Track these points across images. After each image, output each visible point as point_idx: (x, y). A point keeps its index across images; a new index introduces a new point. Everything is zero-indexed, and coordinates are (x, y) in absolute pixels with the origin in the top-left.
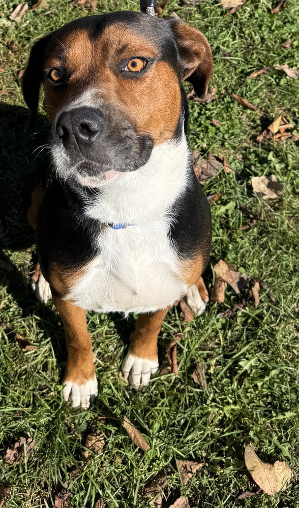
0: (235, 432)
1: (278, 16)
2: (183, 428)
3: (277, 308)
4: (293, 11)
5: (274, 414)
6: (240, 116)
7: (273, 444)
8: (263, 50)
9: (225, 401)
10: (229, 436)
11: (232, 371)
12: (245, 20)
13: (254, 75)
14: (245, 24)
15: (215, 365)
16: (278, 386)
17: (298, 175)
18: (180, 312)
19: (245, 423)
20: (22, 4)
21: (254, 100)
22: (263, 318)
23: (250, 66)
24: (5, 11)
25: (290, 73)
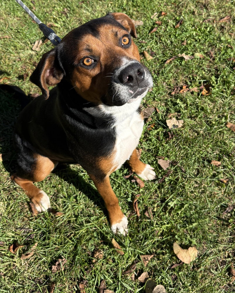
0: (169, 238)
1: (179, 29)
2: (141, 240)
3: (185, 174)
4: (186, 25)
5: (187, 225)
6: (162, 84)
7: (187, 240)
8: (172, 48)
9: (163, 223)
10: (166, 240)
11: (165, 208)
12: (162, 33)
13: (168, 61)
14: (162, 36)
15: (157, 207)
16: (189, 212)
17: (193, 108)
18: (137, 184)
19: (174, 232)
20: (38, 41)
21: (169, 75)
22: (179, 180)
23: (166, 57)
24: (30, 46)
25: (187, 57)
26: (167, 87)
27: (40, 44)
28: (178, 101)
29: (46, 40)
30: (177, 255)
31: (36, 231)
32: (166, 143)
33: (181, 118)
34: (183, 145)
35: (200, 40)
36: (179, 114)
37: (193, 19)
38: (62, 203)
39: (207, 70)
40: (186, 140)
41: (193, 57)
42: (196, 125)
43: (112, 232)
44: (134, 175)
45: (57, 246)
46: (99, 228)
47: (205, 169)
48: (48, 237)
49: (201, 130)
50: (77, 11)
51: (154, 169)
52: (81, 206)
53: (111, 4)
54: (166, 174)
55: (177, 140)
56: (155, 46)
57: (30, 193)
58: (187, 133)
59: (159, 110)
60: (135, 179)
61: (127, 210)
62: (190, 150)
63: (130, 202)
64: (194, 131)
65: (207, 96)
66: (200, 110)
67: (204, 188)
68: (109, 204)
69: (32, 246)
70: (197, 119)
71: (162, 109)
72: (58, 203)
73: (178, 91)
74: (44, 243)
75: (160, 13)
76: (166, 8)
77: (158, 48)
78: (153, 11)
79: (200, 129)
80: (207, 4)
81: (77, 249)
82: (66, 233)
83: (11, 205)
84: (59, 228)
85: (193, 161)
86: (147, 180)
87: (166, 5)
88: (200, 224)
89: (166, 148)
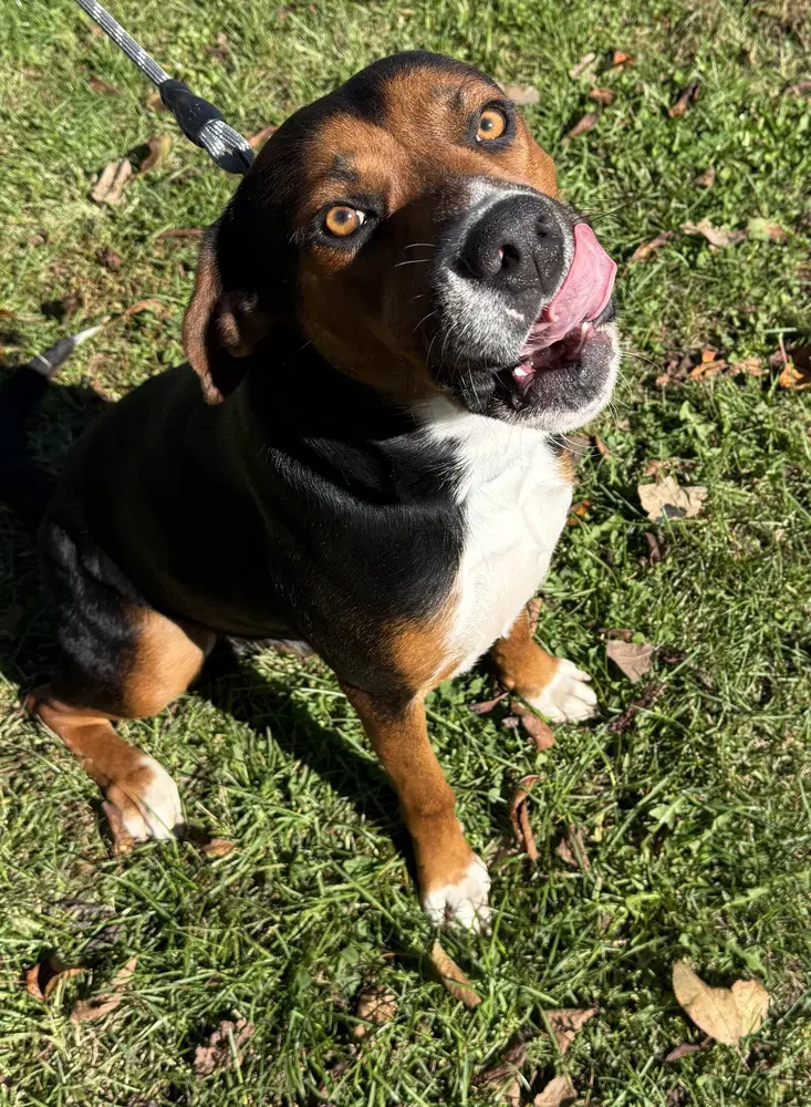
0: (652, 943)
1: (685, 121)
2: (546, 953)
3: (716, 699)
4: (713, 104)
5: (725, 896)
7: (727, 952)
8: (656, 198)
9: (628, 888)
10: (641, 952)
11: (637, 832)
12: (615, 138)
13: (643, 252)
14: (614, 148)
15: (604, 825)
16: (731, 845)
17: (745, 440)
18: (525, 734)
19: (672, 923)
20: (116, 164)
21: (646, 306)
22: (690, 721)
23: (632, 236)
24: (82, 183)
25: (718, 237)
26: (637, 354)
27: (122, 177)
28: (685, 412)
29: (146, 162)
30: (687, 1010)
31: (128, 915)
32: (638, 578)
33: (695, 478)
34: (705, 586)
35: (769, 168)
36: (688, 462)
37: (740, 82)
38: (229, 806)
39: (800, 286)
40: (718, 565)
41: (742, 237)
42: (758, 505)
43: (429, 920)
44: (510, 700)
45: (212, 972)
46: (376, 903)
47: (793, 680)
48: (178, 937)
49: (776, 527)
50: (271, 45)
51: (588, 678)
52: (306, 819)
53: (408, 19)
54: (640, 695)
55: (683, 564)
56: (586, 188)
57: (101, 765)
58: (719, 536)
59: (606, 445)
60: (514, 716)
61: (484, 834)
62: (733, 604)
63: (498, 802)
64: (749, 530)
65: (799, 392)
66: (771, 447)
67: (790, 753)
68: (418, 810)
69: (114, 971)
70: (762, 484)
71: (621, 443)
72: (212, 806)
73: (683, 371)
74: (159, 960)
75: (605, 55)
76: (629, 34)
77: (601, 196)
78: (579, 46)
79: (772, 524)
80: (798, 21)
81: (294, 985)
82: (245, 921)
83: (26, 811)
84: (219, 903)
85: (746, 648)
86: (563, 719)
87: (632, 23)
88: (775, 894)
89: (637, 597)
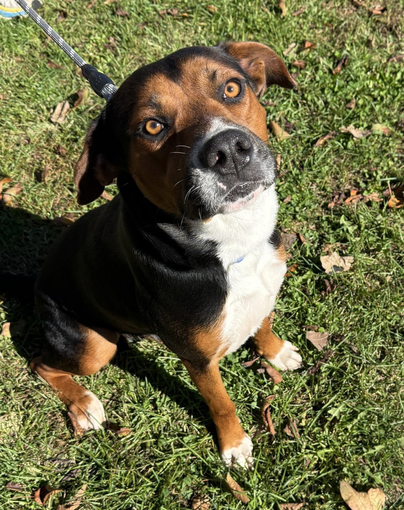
0: (330, 472)
1: (341, 76)
2: (280, 478)
3: (359, 358)
4: (354, 67)
5: (364, 450)
6: (309, 187)
7: (366, 475)
8: (327, 115)
9: (318, 447)
10: (325, 476)
11: (322, 421)
12: (306, 85)
13: (321, 142)
14: (306, 90)
15: (306, 418)
16: (366, 426)
17: (371, 233)
18: (268, 376)
19: (339, 462)
20: (62, 104)
21: (323, 168)
22: (347, 369)
23: (315, 134)
24: (46, 113)
25: (357, 133)
26: (319, 192)
27: (65, 110)
28: (342, 220)
29: (76, 102)
30: (347, 502)
31: (82, 465)
32: (321, 301)
33: (348, 252)
34: (353, 304)
35: (382, 98)
36: (344, 245)
37: (367, 56)
38: (128, 413)
39: (398, 157)
40: (359, 294)
41: (369, 133)
42: (378, 265)
43: (224, 464)
44: (260, 361)
45: (122, 490)
46: (199, 456)
47: (396, 348)
48: (106, 474)
49: (387, 275)
50: (136, 42)
51: (298, 349)
52: (165, 418)
53: (203, 27)
54: (322, 357)
55: (342, 294)
56: (292, 111)
57: (66, 395)
58: (359, 280)
59: (304, 237)
60: (263, 368)
61: (249, 424)
62: (366, 312)
63: (256, 408)
64: (374, 277)
65: (398, 209)
66: (384, 237)
67: (394, 382)
68: (217, 413)
69: (76, 490)
70: (380, 255)
71: (311, 236)
72: (120, 413)
73: (341, 200)
74: (97, 485)
75: (301, 44)
76: (312, 33)
77: (300, 114)
78: (288, 39)
79: (385, 273)
80: (395, 25)
81: (161, 495)
82: (137, 466)
83: (31, 417)
84: (124, 458)
85: (373, 333)
86: (286, 369)
87: (314, 27)
88: (388, 448)
89: (321, 310)
